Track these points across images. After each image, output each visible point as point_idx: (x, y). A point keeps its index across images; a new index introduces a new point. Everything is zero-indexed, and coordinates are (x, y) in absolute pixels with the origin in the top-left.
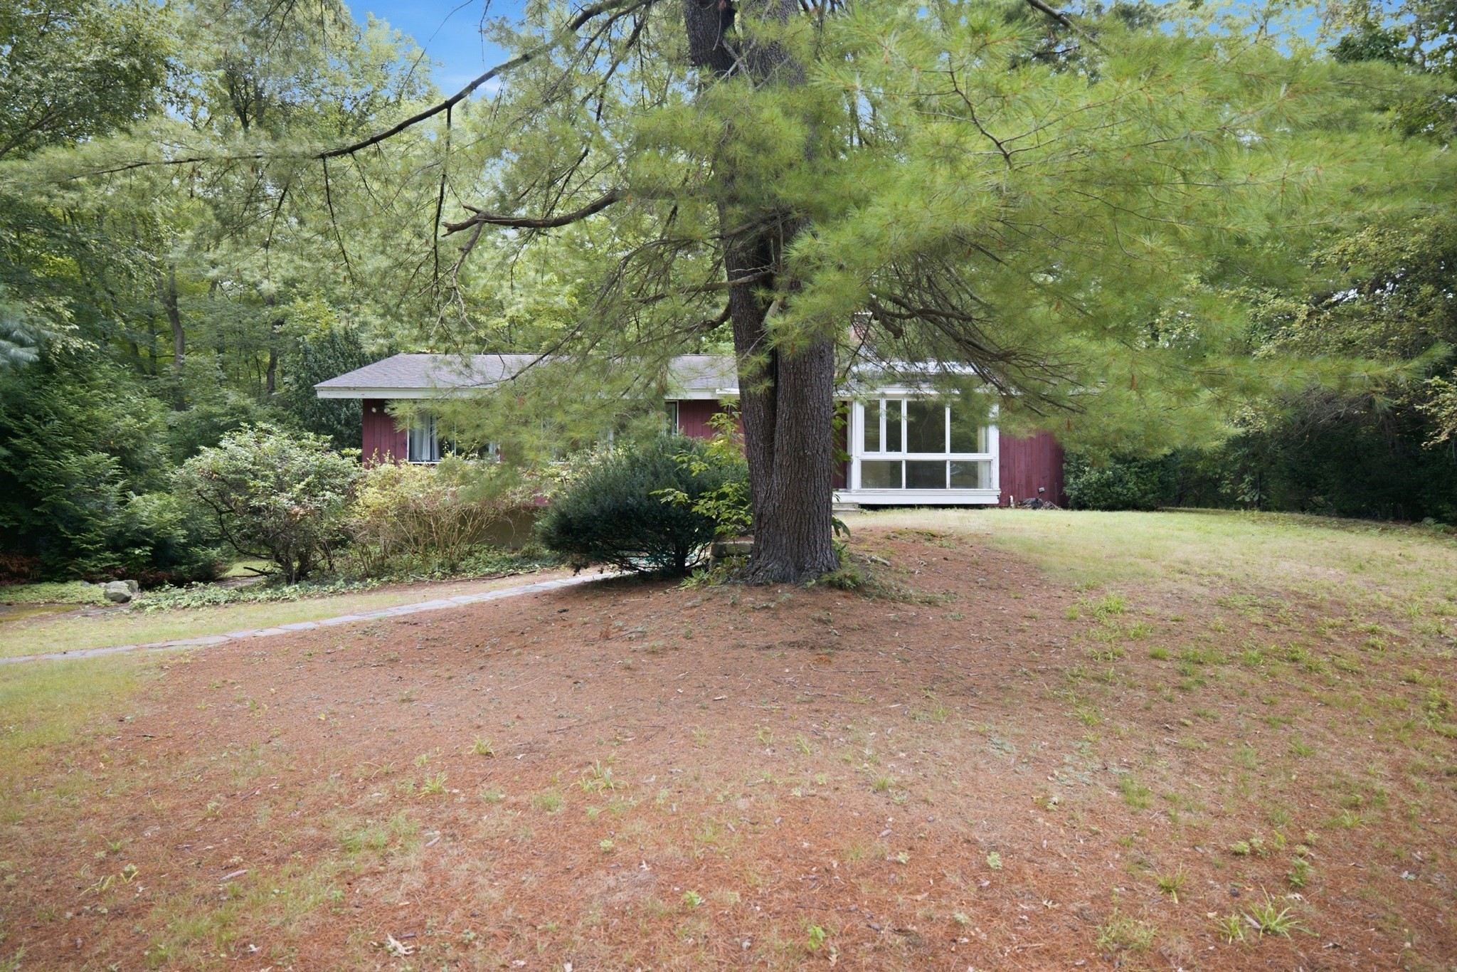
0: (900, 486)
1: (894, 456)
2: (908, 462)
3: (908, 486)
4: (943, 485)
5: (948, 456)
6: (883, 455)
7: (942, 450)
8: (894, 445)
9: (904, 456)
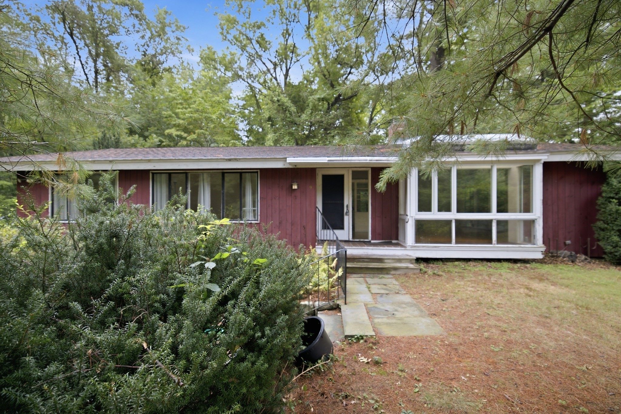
0: (450, 242)
1: (444, 216)
2: (458, 222)
3: (457, 242)
4: (490, 241)
5: (494, 215)
6: (435, 215)
7: (487, 210)
8: (445, 207)
9: (453, 215)
